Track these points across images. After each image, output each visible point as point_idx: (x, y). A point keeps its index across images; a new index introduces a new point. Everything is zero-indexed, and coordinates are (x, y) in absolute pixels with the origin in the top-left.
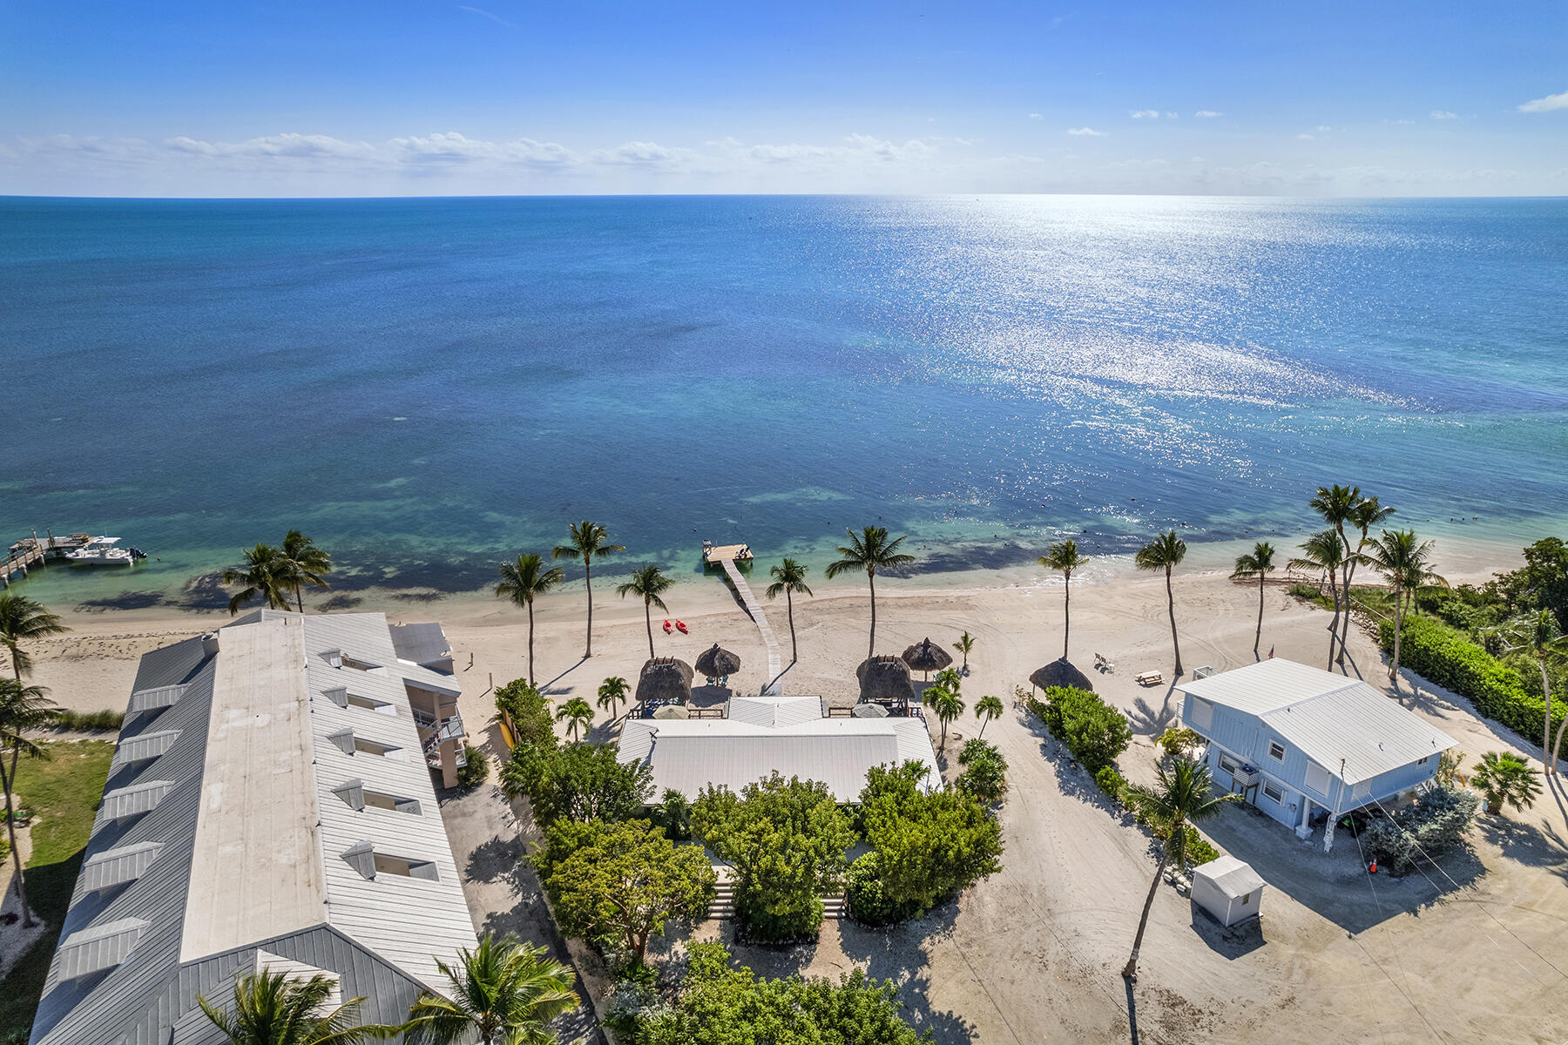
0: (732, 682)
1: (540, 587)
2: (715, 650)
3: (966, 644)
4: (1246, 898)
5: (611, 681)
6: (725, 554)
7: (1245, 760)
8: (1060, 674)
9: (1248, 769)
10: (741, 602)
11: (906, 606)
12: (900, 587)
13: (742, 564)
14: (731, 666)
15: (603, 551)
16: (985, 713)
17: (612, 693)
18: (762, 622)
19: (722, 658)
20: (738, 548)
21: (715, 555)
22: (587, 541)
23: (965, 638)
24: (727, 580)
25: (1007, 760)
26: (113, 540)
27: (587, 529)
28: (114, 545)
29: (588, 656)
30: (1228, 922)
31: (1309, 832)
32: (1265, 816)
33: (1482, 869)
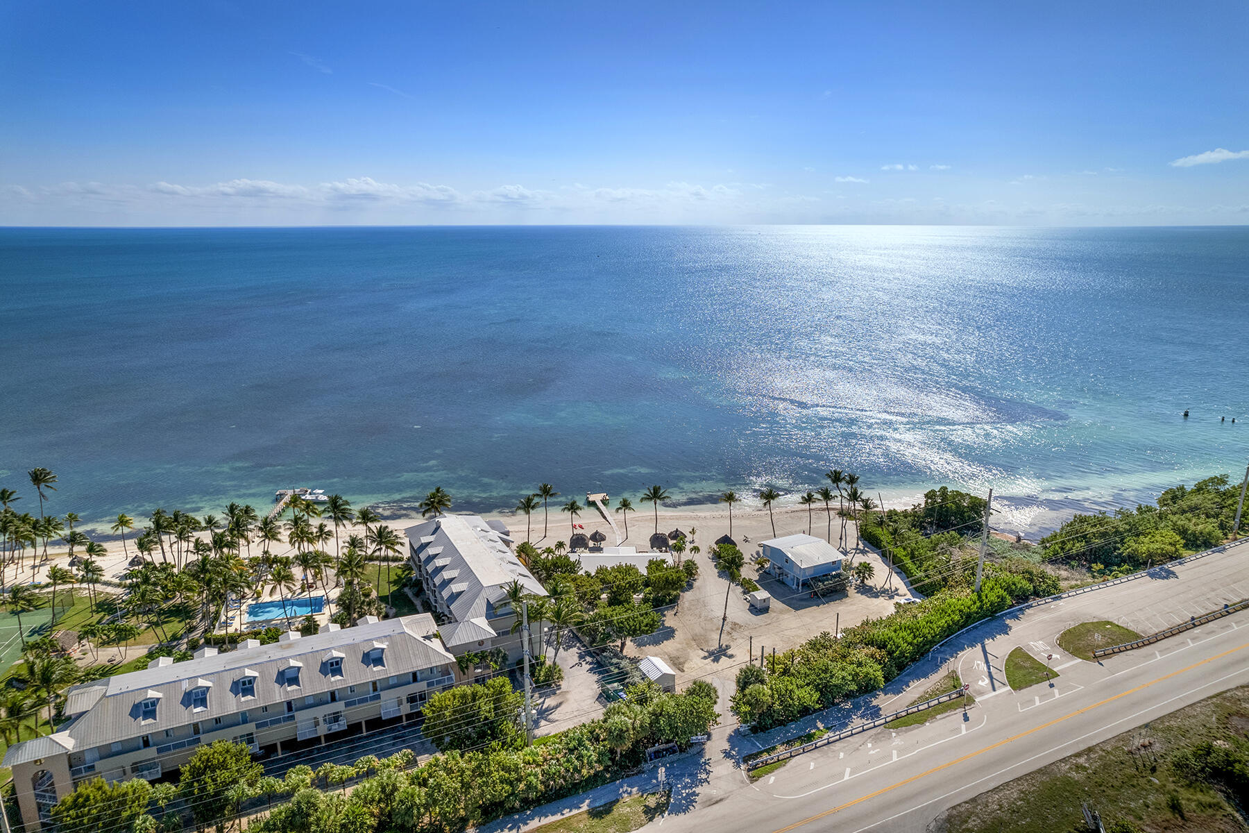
0: (603, 544)
1: (533, 508)
2: (597, 532)
3: (693, 532)
4: (764, 600)
5: (559, 542)
6: (597, 498)
7: (779, 565)
8: (726, 540)
9: (779, 568)
10: (605, 518)
11: (673, 519)
12: (673, 511)
13: (604, 502)
14: (603, 538)
15: (552, 495)
16: (693, 552)
17: (560, 546)
18: (613, 524)
19: (599, 535)
20: (603, 494)
21: (592, 498)
22: (546, 491)
23: (693, 530)
24: (598, 509)
25: (698, 565)
27: (545, 486)
28: (321, 494)
29: (545, 537)
30: (758, 606)
31: (794, 587)
32: (783, 583)
33: (847, 596)
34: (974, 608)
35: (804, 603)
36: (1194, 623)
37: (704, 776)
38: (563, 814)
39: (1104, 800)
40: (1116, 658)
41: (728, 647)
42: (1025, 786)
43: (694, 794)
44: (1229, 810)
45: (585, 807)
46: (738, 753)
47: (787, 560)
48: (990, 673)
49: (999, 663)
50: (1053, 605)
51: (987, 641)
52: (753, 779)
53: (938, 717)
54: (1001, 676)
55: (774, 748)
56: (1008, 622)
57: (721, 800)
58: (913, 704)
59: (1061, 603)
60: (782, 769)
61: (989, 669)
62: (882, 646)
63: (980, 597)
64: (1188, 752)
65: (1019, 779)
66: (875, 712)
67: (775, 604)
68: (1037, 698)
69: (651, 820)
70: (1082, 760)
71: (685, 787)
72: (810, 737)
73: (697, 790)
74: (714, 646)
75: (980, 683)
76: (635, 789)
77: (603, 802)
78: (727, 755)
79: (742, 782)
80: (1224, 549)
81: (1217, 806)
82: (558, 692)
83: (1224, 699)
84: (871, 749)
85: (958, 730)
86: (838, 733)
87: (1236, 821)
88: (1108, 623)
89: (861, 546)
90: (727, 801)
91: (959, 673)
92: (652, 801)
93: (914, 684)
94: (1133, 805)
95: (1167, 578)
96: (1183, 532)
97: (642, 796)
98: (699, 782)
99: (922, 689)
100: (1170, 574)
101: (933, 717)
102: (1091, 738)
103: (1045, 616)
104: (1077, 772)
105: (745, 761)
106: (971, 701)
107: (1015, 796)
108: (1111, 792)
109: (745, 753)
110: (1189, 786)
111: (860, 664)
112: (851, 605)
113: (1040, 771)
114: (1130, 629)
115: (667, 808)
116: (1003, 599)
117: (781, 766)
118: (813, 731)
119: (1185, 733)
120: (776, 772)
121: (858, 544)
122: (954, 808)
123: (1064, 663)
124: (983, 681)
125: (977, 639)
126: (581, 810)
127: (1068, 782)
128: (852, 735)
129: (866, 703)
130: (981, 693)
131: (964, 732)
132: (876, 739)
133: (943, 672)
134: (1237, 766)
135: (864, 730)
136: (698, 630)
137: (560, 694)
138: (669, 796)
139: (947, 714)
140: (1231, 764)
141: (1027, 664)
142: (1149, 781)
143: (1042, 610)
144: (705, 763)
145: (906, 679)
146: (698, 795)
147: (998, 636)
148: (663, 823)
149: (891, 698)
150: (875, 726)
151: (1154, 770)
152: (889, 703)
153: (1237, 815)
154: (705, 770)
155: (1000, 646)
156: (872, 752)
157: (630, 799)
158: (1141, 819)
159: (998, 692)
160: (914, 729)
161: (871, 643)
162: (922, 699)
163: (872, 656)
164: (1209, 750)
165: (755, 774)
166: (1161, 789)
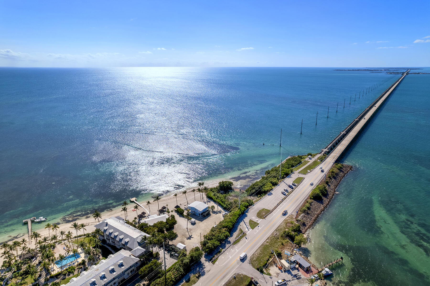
4: (194, 221)
6: (133, 199)
8: (177, 207)
9: (194, 212)
10: (140, 206)
13: (136, 200)
16: (172, 212)
17: (136, 219)
18: (143, 207)
19: (144, 213)
20: (135, 198)
21: (131, 200)
24: (135, 203)
25: (175, 216)
26: (42, 217)
29: (127, 216)
30: (193, 223)
31: (199, 215)
32: (195, 215)
33: (211, 215)
34: (240, 213)
35: (202, 219)
36: (278, 205)
37: (204, 267)
38: (181, 284)
39: (272, 247)
40: (267, 217)
41: (192, 236)
42: (260, 249)
43: (204, 271)
44: (290, 241)
45: (184, 281)
46: (208, 259)
47: (196, 209)
48: (247, 227)
49: (248, 224)
50: (253, 207)
51: (244, 220)
52: (214, 264)
53: (241, 239)
54: (249, 227)
55: (214, 256)
56: (246, 214)
57: (210, 270)
58: (236, 238)
59: (254, 206)
60: (218, 260)
61: (246, 226)
62: (226, 227)
63: (240, 210)
64: (282, 233)
65: (259, 248)
66: (229, 242)
67: (197, 221)
68: (257, 230)
69: (199, 279)
70: (267, 241)
71: (202, 270)
72: (220, 252)
73: (204, 270)
74: (188, 236)
75: (246, 230)
76: (192, 274)
77: (187, 279)
78: (206, 261)
79: (212, 265)
80: (279, 185)
81: (288, 242)
82: (160, 258)
83: (285, 220)
84: (232, 250)
85: (246, 241)
86: (225, 249)
87: (291, 243)
88: (264, 209)
89: (208, 200)
90: (211, 270)
91: (242, 229)
92: (197, 275)
93: (234, 234)
94: (277, 246)
95: (271, 195)
96: (271, 183)
97: (194, 275)
98: (203, 268)
99: (236, 234)
100: (271, 194)
101: (241, 240)
102: (268, 236)
103: (253, 210)
104: (267, 243)
105: (210, 261)
106: (246, 234)
107: (259, 251)
108: (273, 245)
109: (209, 259)
110: (284, 239)
111: (224, 233)
112: (213, 217)
113: (262, 245)
114: (268, 209)
115: (201, 276)
116: (245, 209)
117: (217, 260)
118: (220, 250)
119: (281, 229)
120: (217, 261)
121: (207, 200)
122: (250, 257)
123: (260, 221)
124: (246, 229)
125: (242, 220)
126: (184, 282)
127: (267, 245)
128: (227, 248)
129: (227, 241)
130: (247, 232)
131: (247, 241)
132: (232, 248)
133: (238, 229)
134: (290, 233)
135: (229, 247)
136: (183, 233)
137: (161, 259)
138: (200, 273)
139: (243, 238)
140: (289, 233)
141: (253, 223)
142: (278, 241)
143: (252, 209)
144: (203, 264)
145: (232, 233)
146: (205, 271)
147: (246, 218)
148: (201, 278)
149: (231, 238)
150: (231, 245)
151: (278, 238)
152: (232, 239)
153: (291, 242)
154: (203, 265)
155: (247, 220)
156: (233, 251)
157: (192, 276)
158: (278, 248)
159: (250, 231)
160: (238, 244)
161: (224, 227)
162: (237, 237)
163: (226, 230)
164: (285, 232)
165: (213, 263)
166: (280, 242)
